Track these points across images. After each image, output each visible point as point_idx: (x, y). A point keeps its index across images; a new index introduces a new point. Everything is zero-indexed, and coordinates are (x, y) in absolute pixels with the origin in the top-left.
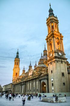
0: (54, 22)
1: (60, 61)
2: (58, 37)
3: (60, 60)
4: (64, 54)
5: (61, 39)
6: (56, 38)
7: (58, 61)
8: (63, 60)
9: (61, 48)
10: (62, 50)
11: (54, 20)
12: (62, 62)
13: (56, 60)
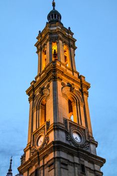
0: (60, 39)
1: (74, 164)
2: (71, 82)
3: (76, 160)
4: (91, 141)
5: (81, 90)
6: (63, 84)
7: (65, 164)
8: (86, 164)
9: (79, 118)
10: (84, 125)
11: (60, 35)
12: (83, 168)
13: (59, 158)
